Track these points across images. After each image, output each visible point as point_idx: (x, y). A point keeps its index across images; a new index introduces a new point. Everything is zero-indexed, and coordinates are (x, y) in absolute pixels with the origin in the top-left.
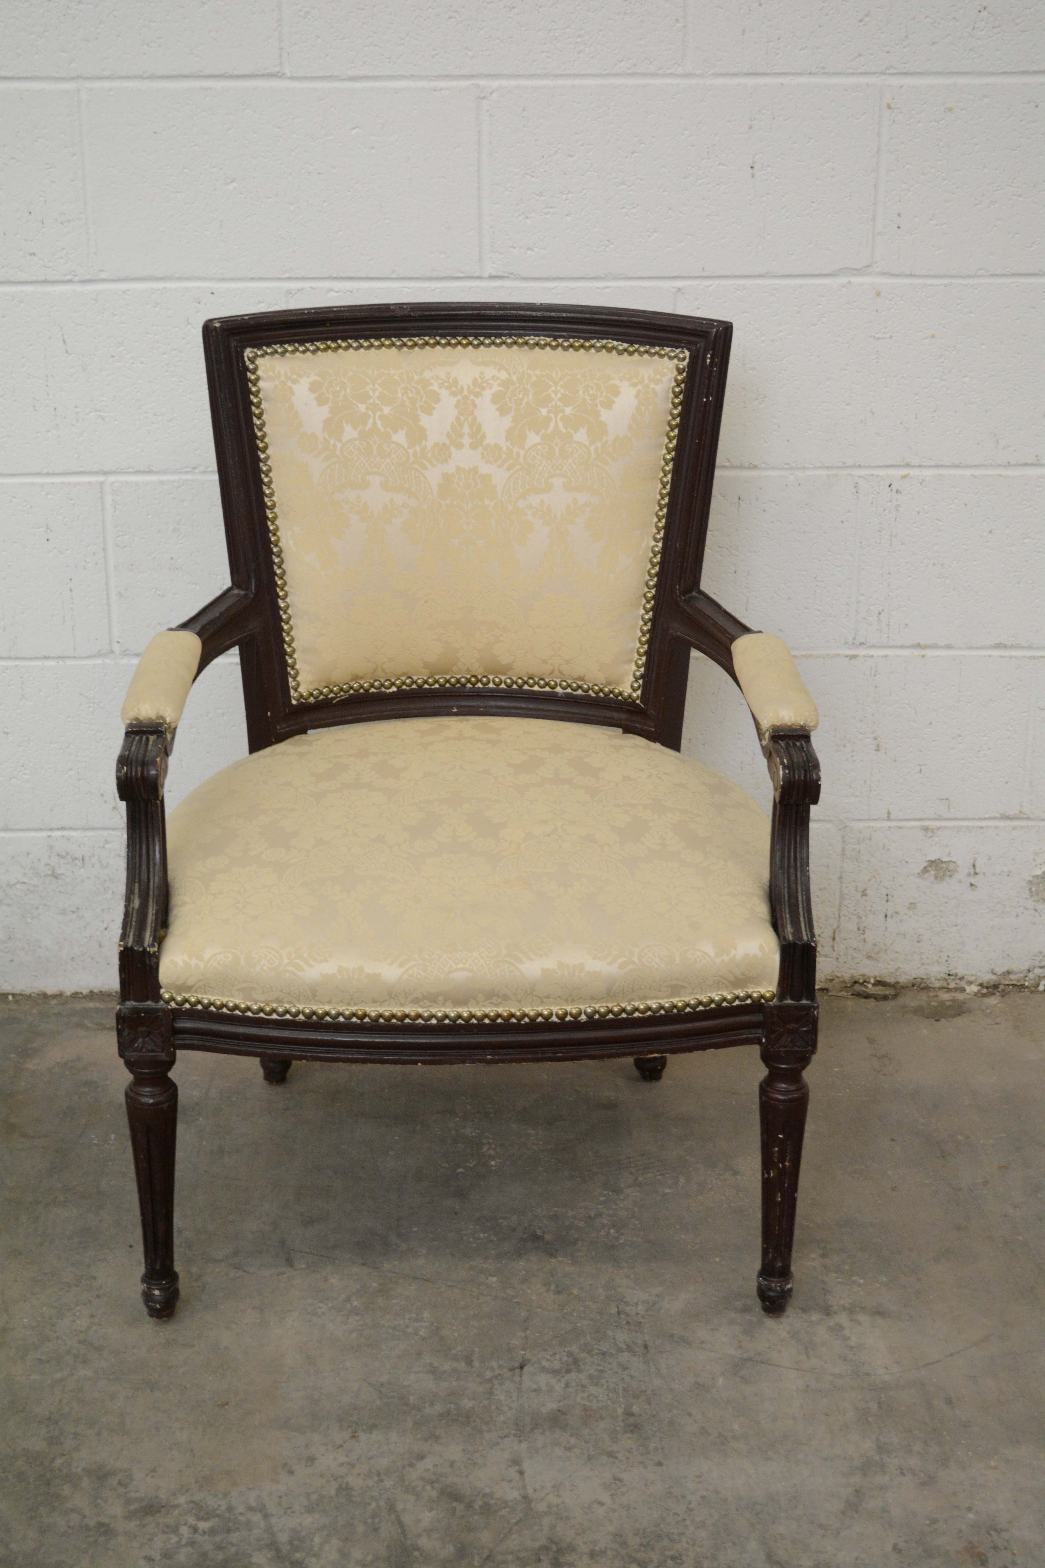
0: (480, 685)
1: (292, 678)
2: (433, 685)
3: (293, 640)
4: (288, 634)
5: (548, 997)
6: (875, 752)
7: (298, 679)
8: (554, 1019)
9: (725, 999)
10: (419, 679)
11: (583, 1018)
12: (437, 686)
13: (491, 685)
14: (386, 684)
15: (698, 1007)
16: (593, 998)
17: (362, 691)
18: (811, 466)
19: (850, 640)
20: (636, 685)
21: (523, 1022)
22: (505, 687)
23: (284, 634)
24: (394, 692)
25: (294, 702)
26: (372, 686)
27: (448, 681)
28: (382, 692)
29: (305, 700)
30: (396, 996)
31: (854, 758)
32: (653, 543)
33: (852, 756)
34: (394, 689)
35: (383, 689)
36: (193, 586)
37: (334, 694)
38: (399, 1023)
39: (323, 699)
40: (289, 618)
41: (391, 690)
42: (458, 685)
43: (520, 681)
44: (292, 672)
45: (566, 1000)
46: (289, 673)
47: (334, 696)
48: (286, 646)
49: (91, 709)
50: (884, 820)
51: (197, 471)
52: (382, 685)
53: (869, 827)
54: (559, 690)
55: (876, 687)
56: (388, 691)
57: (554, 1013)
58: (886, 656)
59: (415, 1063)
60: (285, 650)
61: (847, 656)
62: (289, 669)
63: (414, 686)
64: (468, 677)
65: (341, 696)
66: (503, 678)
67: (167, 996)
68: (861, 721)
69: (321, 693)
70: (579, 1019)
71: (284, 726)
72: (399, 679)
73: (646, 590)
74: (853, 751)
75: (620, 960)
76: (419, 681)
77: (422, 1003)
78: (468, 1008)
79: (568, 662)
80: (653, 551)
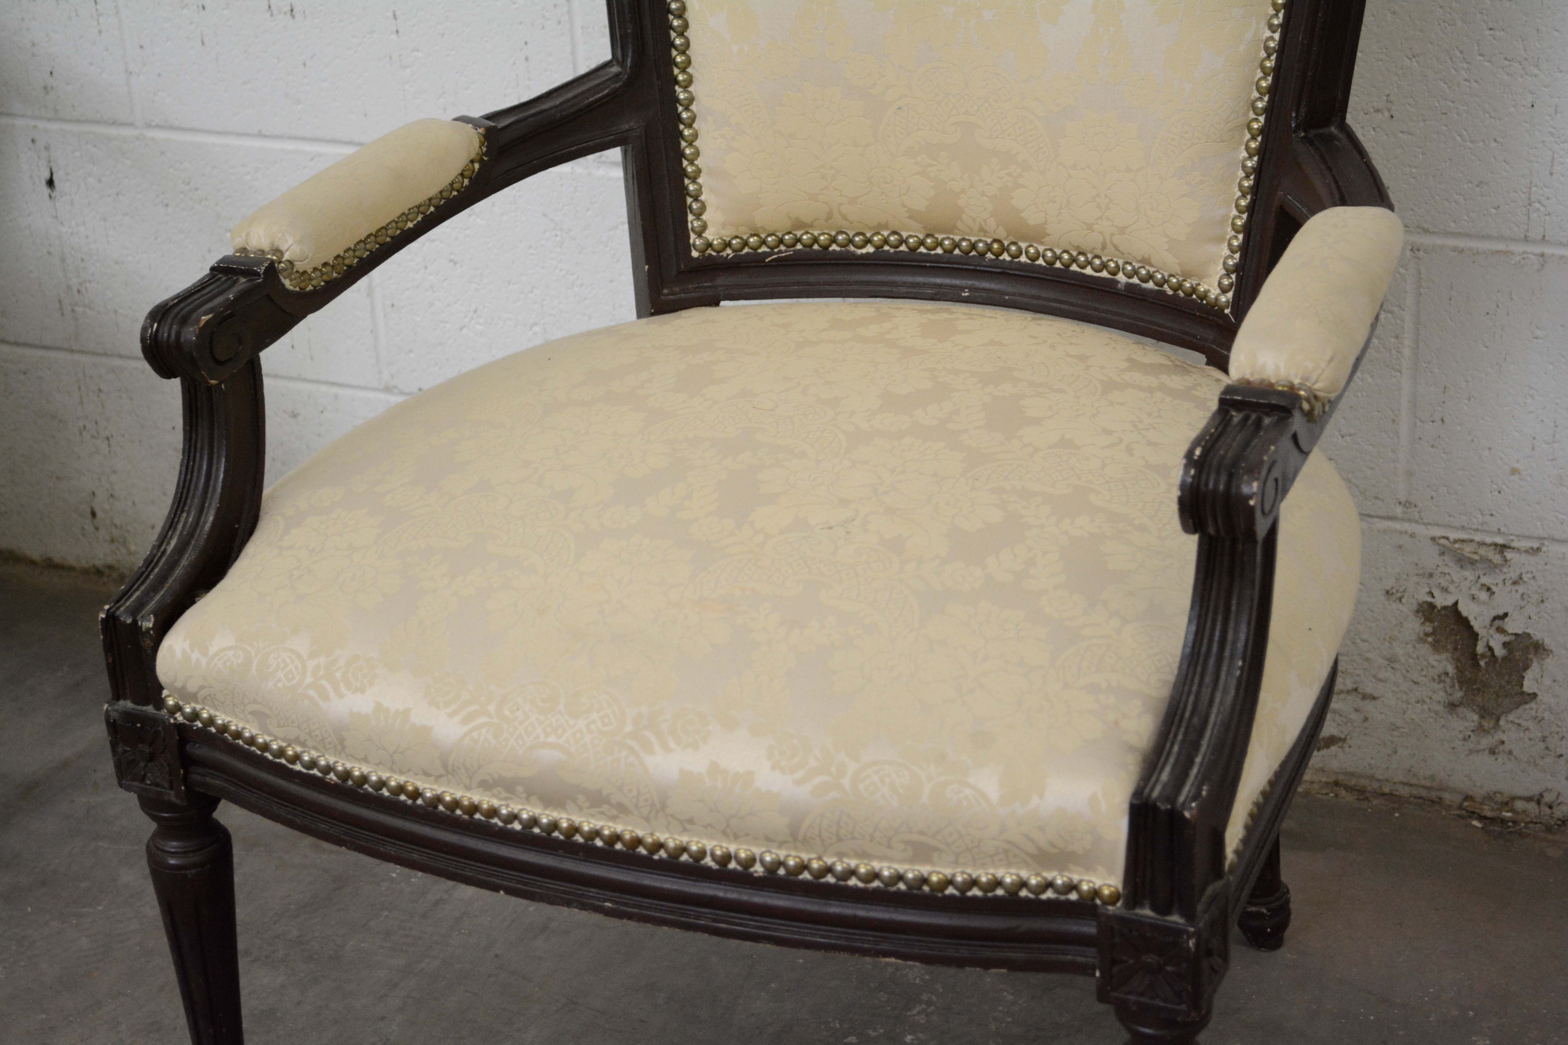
0: (1006, 257)
1: (694, 215)
2: (934, 249)
3: (697, 154)
4: (690, 144)
5: (691, 821)
7: (704, 217)
8: (708, 861)
9: (1024, 884)
10: (911, 236)
11: (758, 869)
12: (939, 251)
13: (1023, 259)
14: (857, 239)
15: (970, 889)
16: (768, 839)
17: (816, 247)
20: (1226, 282)
21: (656, 857)
22: (1044, 264)
23: (683, 144)
24: (868, 253)
25: (695, 254)
26: (834, 240)
27: (957, 245)
28: (848, 252)
29: (718, 252)
30: (454, 770)
32: (1268, 34)
34: (870, 249)
35: (852, 248)
37: (768, 247)
38: (466, 817)
39: (747, 254)
40: (693, 119)
41: (864, 251)
42: (973, 253)
43: (1066, 256)
44: (695, 206)
45: (724, 833)
46: (690, 207)
47: (768, 250)
48: (685, 163)
49: (558, 238)
52: (851, 241)
54: (1121, 277)
56: (859, 252)
57: (708, 852)
59: (495, 888)
60: (684, 170)
62: (689, 200)
63: (903, 248)
64: (989, 241)
65: (780, 252)
66: (1041, 249)
67: (171, 702)
69: (746, 244)
70: (752, 870)
71: (677, 289)
72: (878, 233)
73: (1252, 116)
75: (817, 780)
76: (911, 240)
77: (495, 791)
78: (568, 813)
79: (1122, 231)
80: (1266, 48)
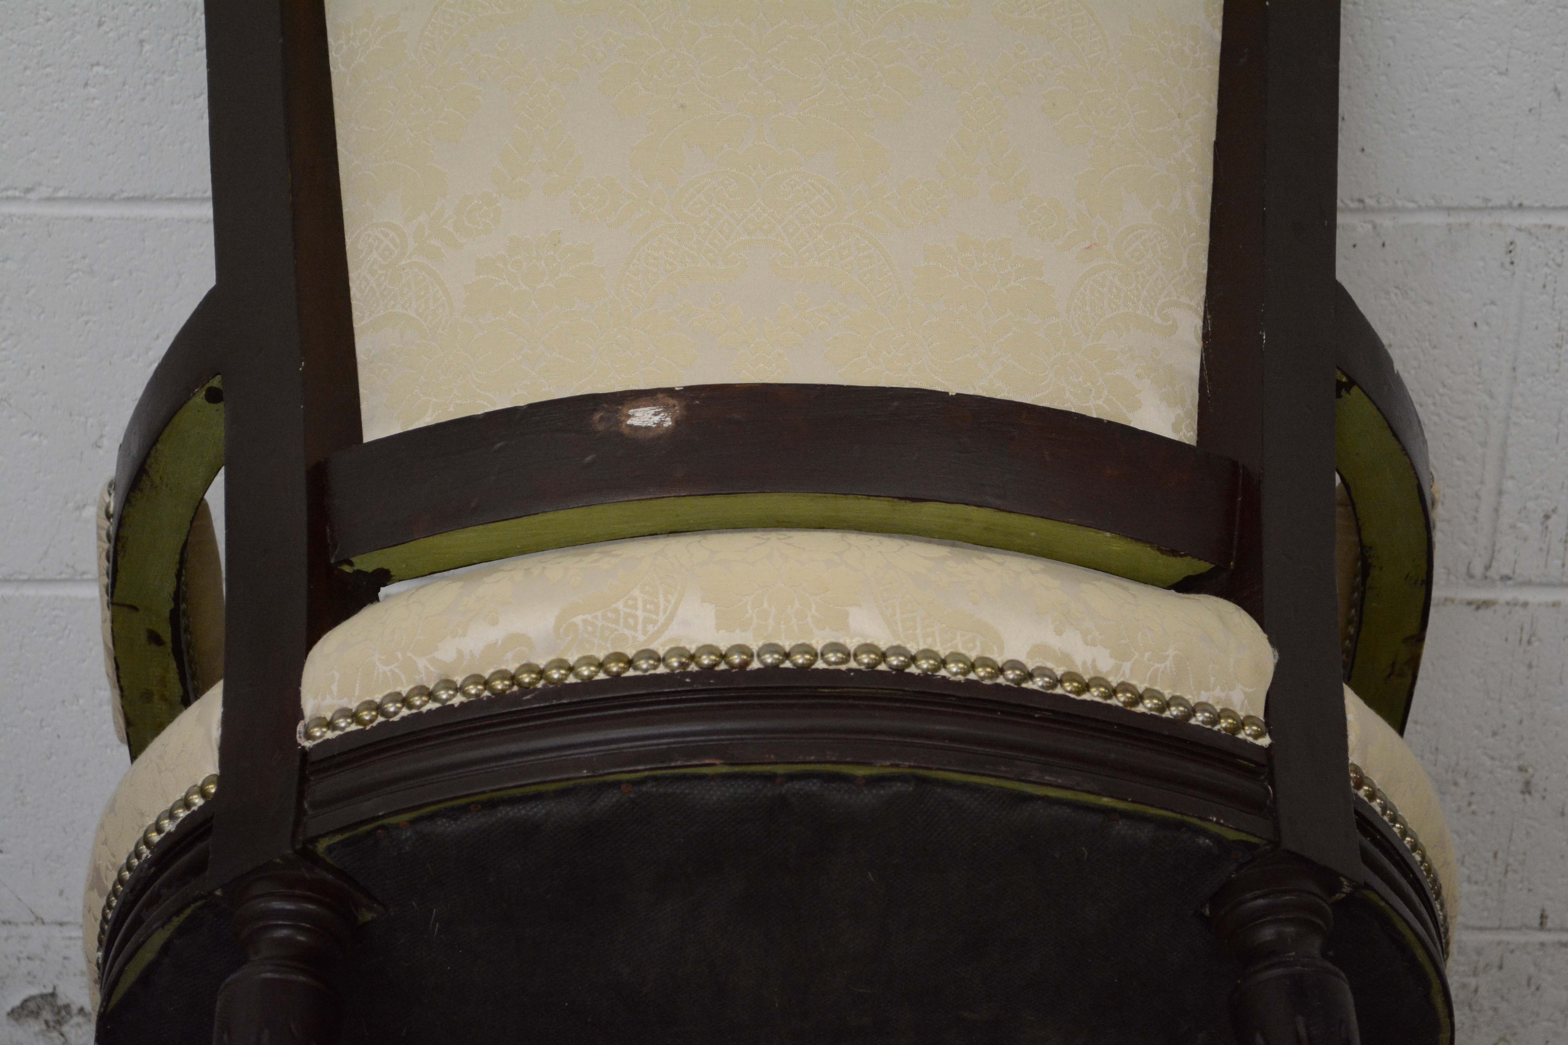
6: (1521, 797)
18: (1411, 205)
19: (1478, 569)
31: (1473, 807)
33: (1470, 804)
36: (36, 438)
50: (1534, 929)
51: (32, 196)
53: (1499, 943)
55: (1530, 666)
58: (1555, 605)
61: (1469, 603)
68: (1494, 734)
74: (1472, 794)
